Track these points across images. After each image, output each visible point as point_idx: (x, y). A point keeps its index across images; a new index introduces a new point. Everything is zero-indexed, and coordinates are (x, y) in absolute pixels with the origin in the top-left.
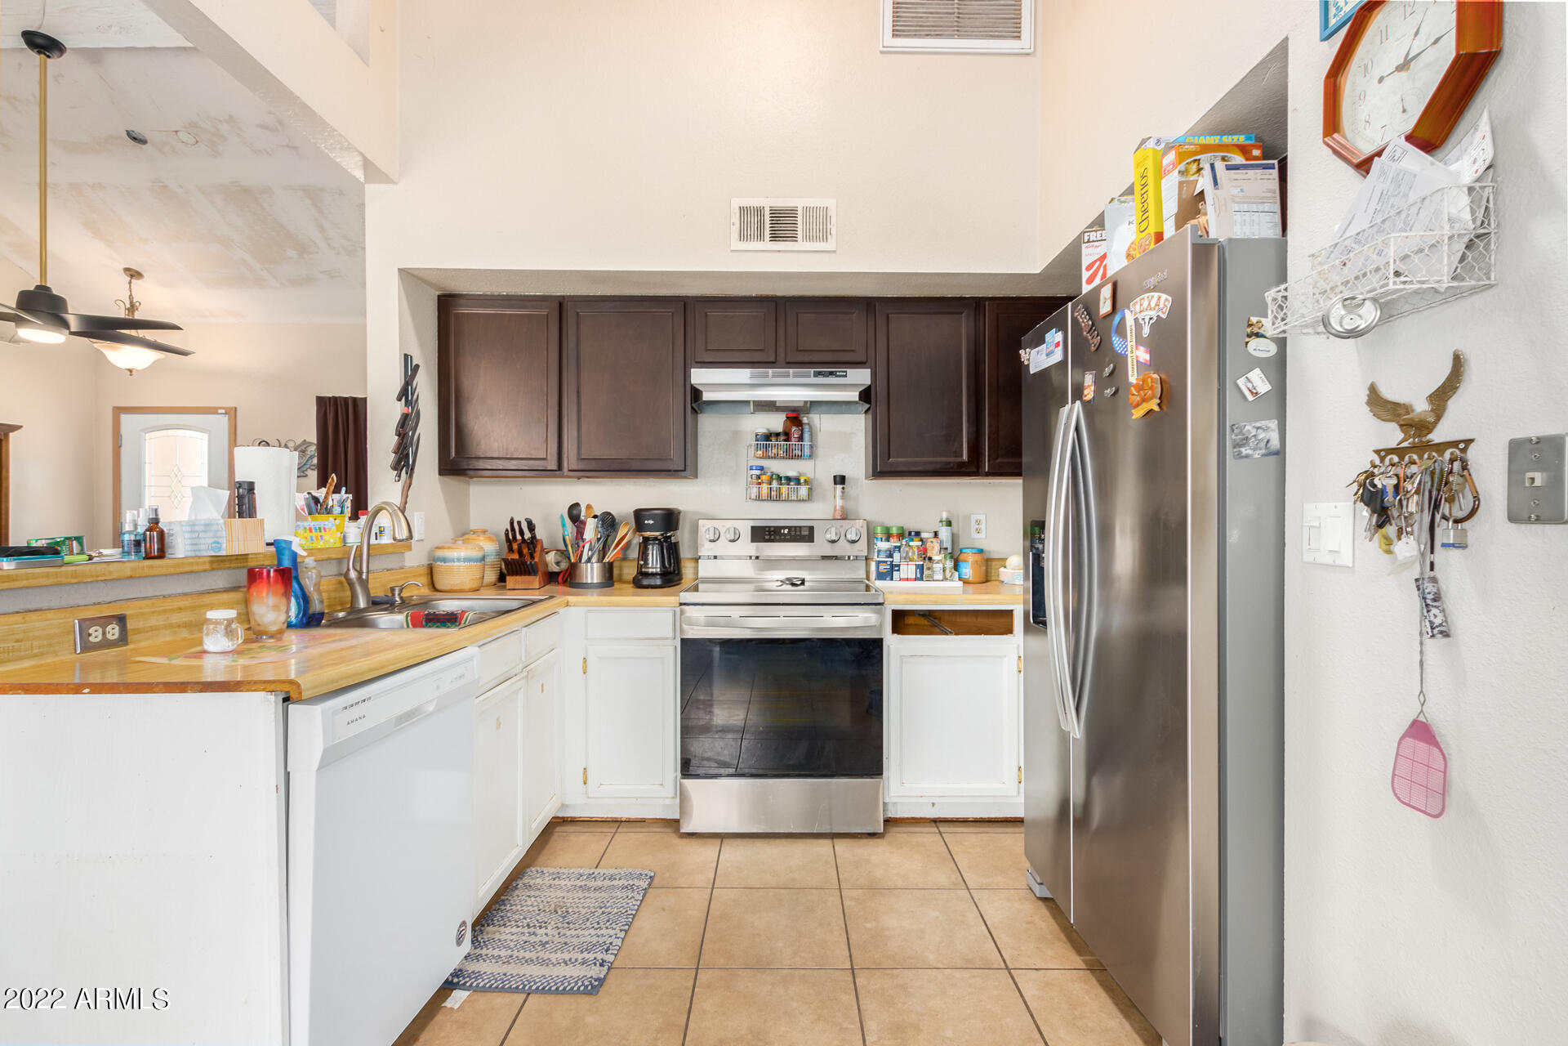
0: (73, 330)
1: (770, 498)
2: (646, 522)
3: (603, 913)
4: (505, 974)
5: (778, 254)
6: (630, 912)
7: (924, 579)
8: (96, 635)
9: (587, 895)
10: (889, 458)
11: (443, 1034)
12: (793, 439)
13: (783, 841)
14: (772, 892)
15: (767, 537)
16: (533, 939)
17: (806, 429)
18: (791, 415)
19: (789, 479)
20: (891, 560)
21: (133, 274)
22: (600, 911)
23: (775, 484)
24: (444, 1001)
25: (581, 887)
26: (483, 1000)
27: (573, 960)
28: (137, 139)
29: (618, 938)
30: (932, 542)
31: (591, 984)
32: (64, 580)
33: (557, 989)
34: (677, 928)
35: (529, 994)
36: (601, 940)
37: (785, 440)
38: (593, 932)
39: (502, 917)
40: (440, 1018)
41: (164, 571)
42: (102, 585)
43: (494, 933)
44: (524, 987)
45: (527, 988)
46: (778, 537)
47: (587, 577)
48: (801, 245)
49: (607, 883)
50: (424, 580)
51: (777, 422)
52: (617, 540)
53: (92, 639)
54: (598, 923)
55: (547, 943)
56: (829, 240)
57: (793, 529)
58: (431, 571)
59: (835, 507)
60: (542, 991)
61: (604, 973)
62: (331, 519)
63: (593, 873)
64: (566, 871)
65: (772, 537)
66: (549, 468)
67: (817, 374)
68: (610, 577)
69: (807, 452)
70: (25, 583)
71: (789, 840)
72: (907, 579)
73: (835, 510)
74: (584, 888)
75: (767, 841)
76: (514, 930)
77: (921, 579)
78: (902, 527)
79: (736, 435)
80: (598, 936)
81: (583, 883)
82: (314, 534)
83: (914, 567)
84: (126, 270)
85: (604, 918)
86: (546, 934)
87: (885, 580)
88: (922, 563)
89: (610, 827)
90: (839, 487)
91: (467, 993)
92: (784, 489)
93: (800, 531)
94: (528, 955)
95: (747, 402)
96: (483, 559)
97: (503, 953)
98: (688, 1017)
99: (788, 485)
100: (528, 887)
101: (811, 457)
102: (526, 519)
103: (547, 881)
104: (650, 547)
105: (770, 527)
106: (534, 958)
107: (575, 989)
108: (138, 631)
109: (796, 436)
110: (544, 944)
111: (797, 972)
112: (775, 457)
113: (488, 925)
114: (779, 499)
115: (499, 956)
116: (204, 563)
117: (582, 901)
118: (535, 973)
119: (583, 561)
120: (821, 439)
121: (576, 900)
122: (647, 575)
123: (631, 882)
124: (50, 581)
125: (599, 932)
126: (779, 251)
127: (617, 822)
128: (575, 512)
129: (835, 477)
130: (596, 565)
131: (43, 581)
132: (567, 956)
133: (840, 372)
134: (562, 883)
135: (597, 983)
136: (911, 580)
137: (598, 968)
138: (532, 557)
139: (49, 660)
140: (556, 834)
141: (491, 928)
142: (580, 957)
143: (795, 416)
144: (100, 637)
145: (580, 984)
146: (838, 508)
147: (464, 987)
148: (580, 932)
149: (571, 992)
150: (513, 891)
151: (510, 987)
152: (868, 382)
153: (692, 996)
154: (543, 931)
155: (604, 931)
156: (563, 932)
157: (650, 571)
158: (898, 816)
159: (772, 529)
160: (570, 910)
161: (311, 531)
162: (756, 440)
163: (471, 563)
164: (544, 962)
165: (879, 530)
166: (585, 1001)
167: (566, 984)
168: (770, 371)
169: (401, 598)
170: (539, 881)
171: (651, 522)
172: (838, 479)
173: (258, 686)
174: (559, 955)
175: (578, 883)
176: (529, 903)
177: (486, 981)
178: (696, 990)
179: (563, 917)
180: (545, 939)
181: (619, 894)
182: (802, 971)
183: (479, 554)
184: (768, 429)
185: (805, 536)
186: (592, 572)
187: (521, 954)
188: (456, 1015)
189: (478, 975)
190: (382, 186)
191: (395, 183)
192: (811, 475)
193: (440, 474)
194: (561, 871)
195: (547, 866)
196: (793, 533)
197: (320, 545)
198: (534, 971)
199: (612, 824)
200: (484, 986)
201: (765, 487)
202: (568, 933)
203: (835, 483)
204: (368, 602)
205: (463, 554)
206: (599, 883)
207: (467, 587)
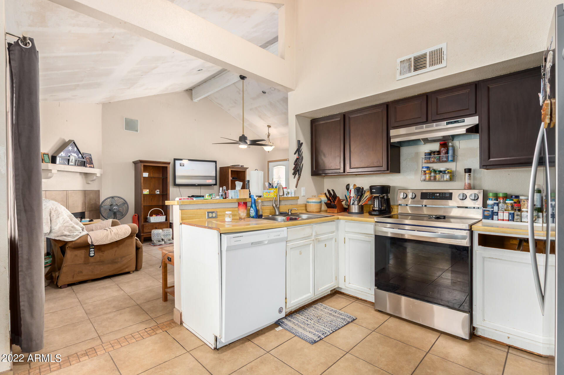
0: (248, 144)
1: (430, 180)
2: (373, 190)
3: (330, 323)
4: (293, 328)
5: (418, 76)
6: (338, 326)
7: (515, 221)
8: (210, 215)
9: (330, 316)
10: (489, 158)
11: (270, 335)
12: (442, 154)
13: (417, 326)
14: (396, 341)
15: (428, 197)
16: (306, 322)
17: (450, 148)
18: (442, 142)
19: (440, 172)
20: (492, 209)
21: (269, 126)
22: (330, 322)
23: (433, 174)
24: (276, 328)
25: (330, 313)
26: (285, 331)
27: (312, 332)
28: (264, 93)
29: (329, 332)
30: (524, 201)
31: (312, 341)
32: (204, 203)
33: (303, 338)
34: (350, 338)
35: (296, 336)
36: (324, 330)
37: (438, 155)
38: (323, 327)
39: (303, 313)
40: (272, 332)
41: (225, 202)
42: (214, 204)
43: (298, 316)
44: (295, 333)
45: (296, 334)
46: (433, 197)
47: (353, 210)
48: (428, 69)
49: (339, 315)
50: (304, 208)
51: (436, 147)
52: (364, 197)
53: (209, 216)
54: (327, 325)
55: (309, 325)
56: (442, 62)
57: (441, 194)
58: (306, 206)
59: (465, 183)
60: (299, 337)
61: (318, 340)
62: (273, 190)
63: (336, 311)
64: (329, 307)
65: (431, 197)
66: (341, 172)
67: (448, 124)
68: (362, 210)
69: (450, 158)
70: (197, 203)
71: (420, 327)
72: (503, 220)
73: (465, 185)
74: (330, 314)
75: (409, 323)
76: (304, 318)
77: (513, 220)
78: (506, 193)
79: (417, 154)
80: (324, 329)
81: (332, 313)
82: (268, 194)
83: (508, 214)
84: (268, 126)
85: (330, 325)
86: (310, 322)
87: (488, 219)
88: (513, 212)
89: (354, 300)
90: (467, 174)
91: (282, 328)
92: (438, 176)
93: (445, 195)
94: (302, 326)
95: (419, 140)
96: (321, 202)
97: (297, 322)
98: (333, 364)
99: (439, 174)
100: (315, 308)
101: (453, 161)
102: (332, 190)
103: (322, 308)
104: (376, 200)
105: (430, 193)
106: (303, 327)
107: (307, 340)
108: (220, 215)
109: (443, 152)
110: (308, 324)
111: (382, 371)
112: (433, 162)
113: (298, 314)
114: (435, 180)
115: (295, 323)
116: (235, 200)
117: (327, 317)
118: (300, 331)
119: (351, 204)
120: (460, 152)
121: (326, 317)
122: (374, 210)
123: (345, 318)
124: (202, 203)
125: (325, 328)
126: (418, 75)
127: (357, 299)
128: (348, 187)
129: (465, 169)
130: (356, 206)
131: (200, 203)
132: (311, 330)
133: (460, 120)
134: (326, 310)
135: (313, 341)
136: (506, 220)
137: (316, 337)
138: (334, 202)
139: (201, 219)
140: (335, 296)
141: (298, 315)
142: (315, 332)
143: (445, 142)
144: (211, 216)
145: (309, 339)
146: (466, 184)
147: (282, 326)
148: (320, 326)
149: (306, 340)
150: (311, 307)
151: (292, 332)
152: (477, 122)
153: (339, 359)
154: (311, 321)
155: (326, 328)
156: (315, 323)
157: (375, 209)
158: (486, 336)
159: (431, 194)
160: (322, 319)
161: (267, 193)
162: (425, 156)
163: (316, 204)
164: (304, 329)
165: (491, 194)
166: (308, 345)
167: (306, 338)
168: (424, 126)
169: (291, 213)
170: (319, 307)
171: (375, 191)
172: (466, 170)
173: (215, 229)
174: (310, 329)
175: (330, 312)
176: (312, 312)
177: (287, 327)
178: (342, 358)
179: (318, 320)
180: (309, 323)
181: (339, 320)
182: (384, 372)
183: (319, 201)
184: (431, 150)
185: (447, 197)
186: (355, 209)
187: (301, 325)
188: (276, 332)
189: (287, 325)
190: (292, 92)
191: (294, 90)
192: (454, 169)
193: (311, 176)
194: (328, 306)
195: (324, 304)
196: (441, 196)
197: (269, 197)
198: (300, 330)
199: (355, 299)
200: (286, 328)
201: (427, 175)
202: (317, 324)
203: (465, 172)
204: (279, 213)
205: (314, 201)
206: (336, 314)
207: (314, 211)
